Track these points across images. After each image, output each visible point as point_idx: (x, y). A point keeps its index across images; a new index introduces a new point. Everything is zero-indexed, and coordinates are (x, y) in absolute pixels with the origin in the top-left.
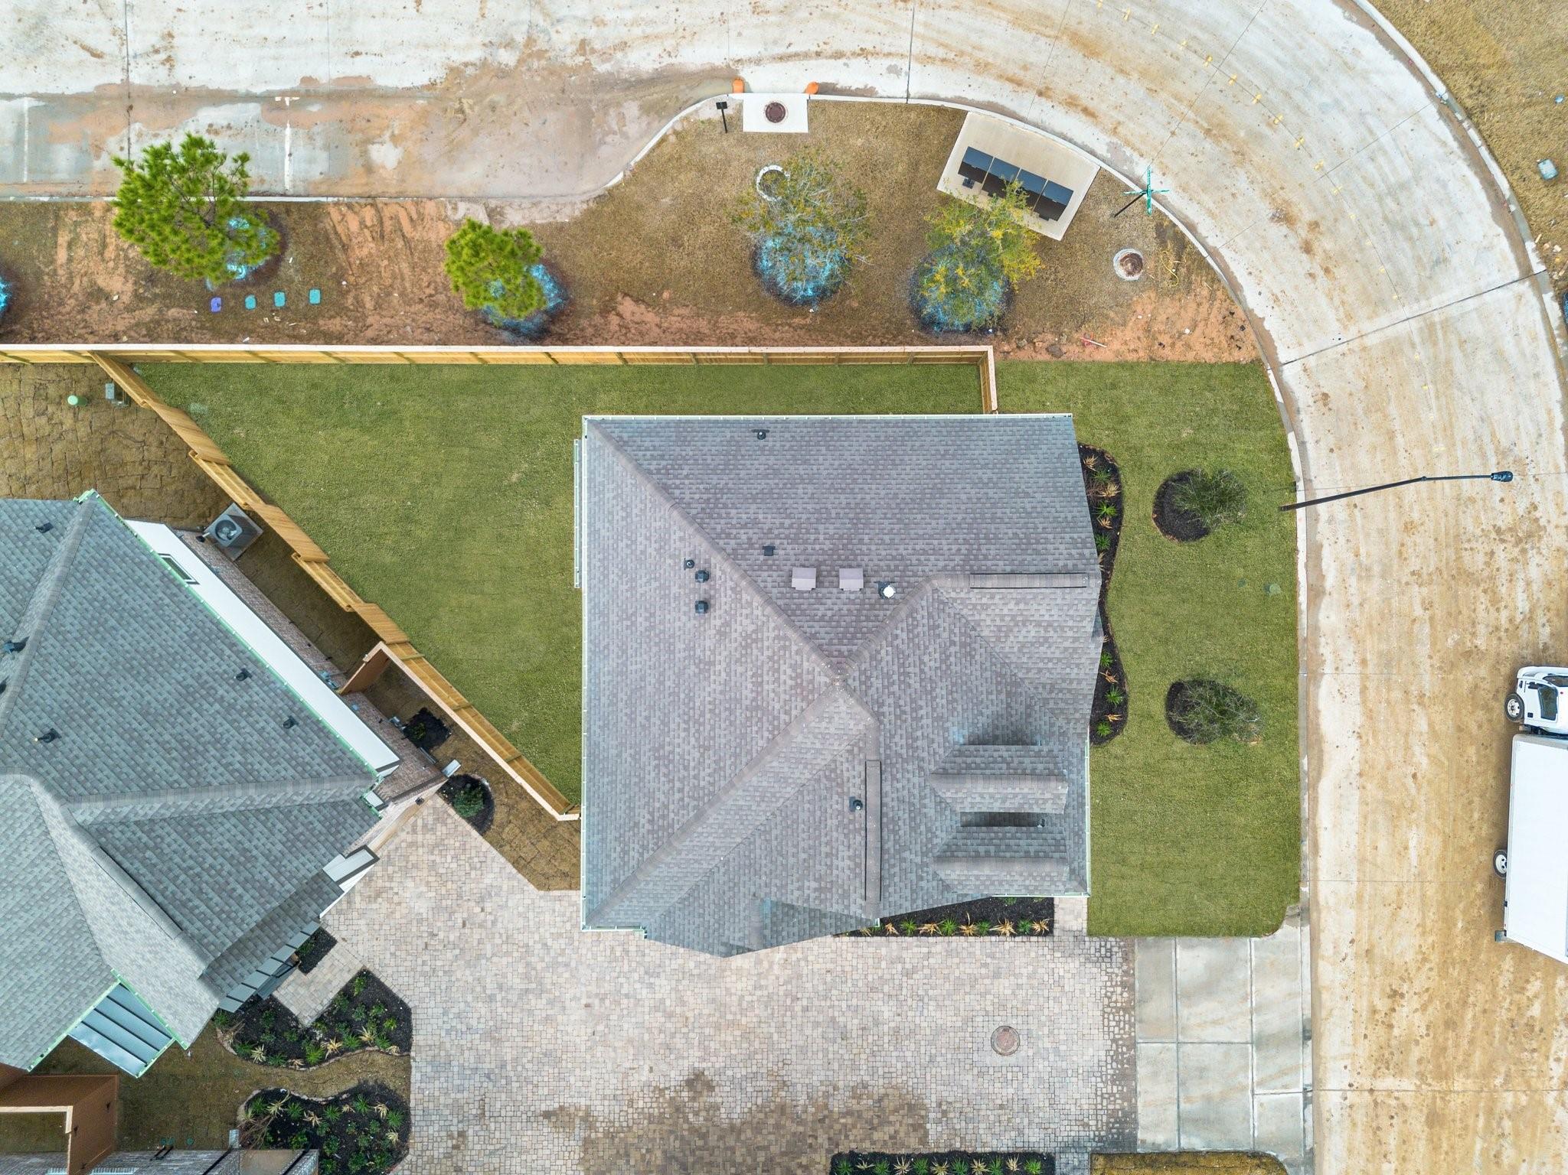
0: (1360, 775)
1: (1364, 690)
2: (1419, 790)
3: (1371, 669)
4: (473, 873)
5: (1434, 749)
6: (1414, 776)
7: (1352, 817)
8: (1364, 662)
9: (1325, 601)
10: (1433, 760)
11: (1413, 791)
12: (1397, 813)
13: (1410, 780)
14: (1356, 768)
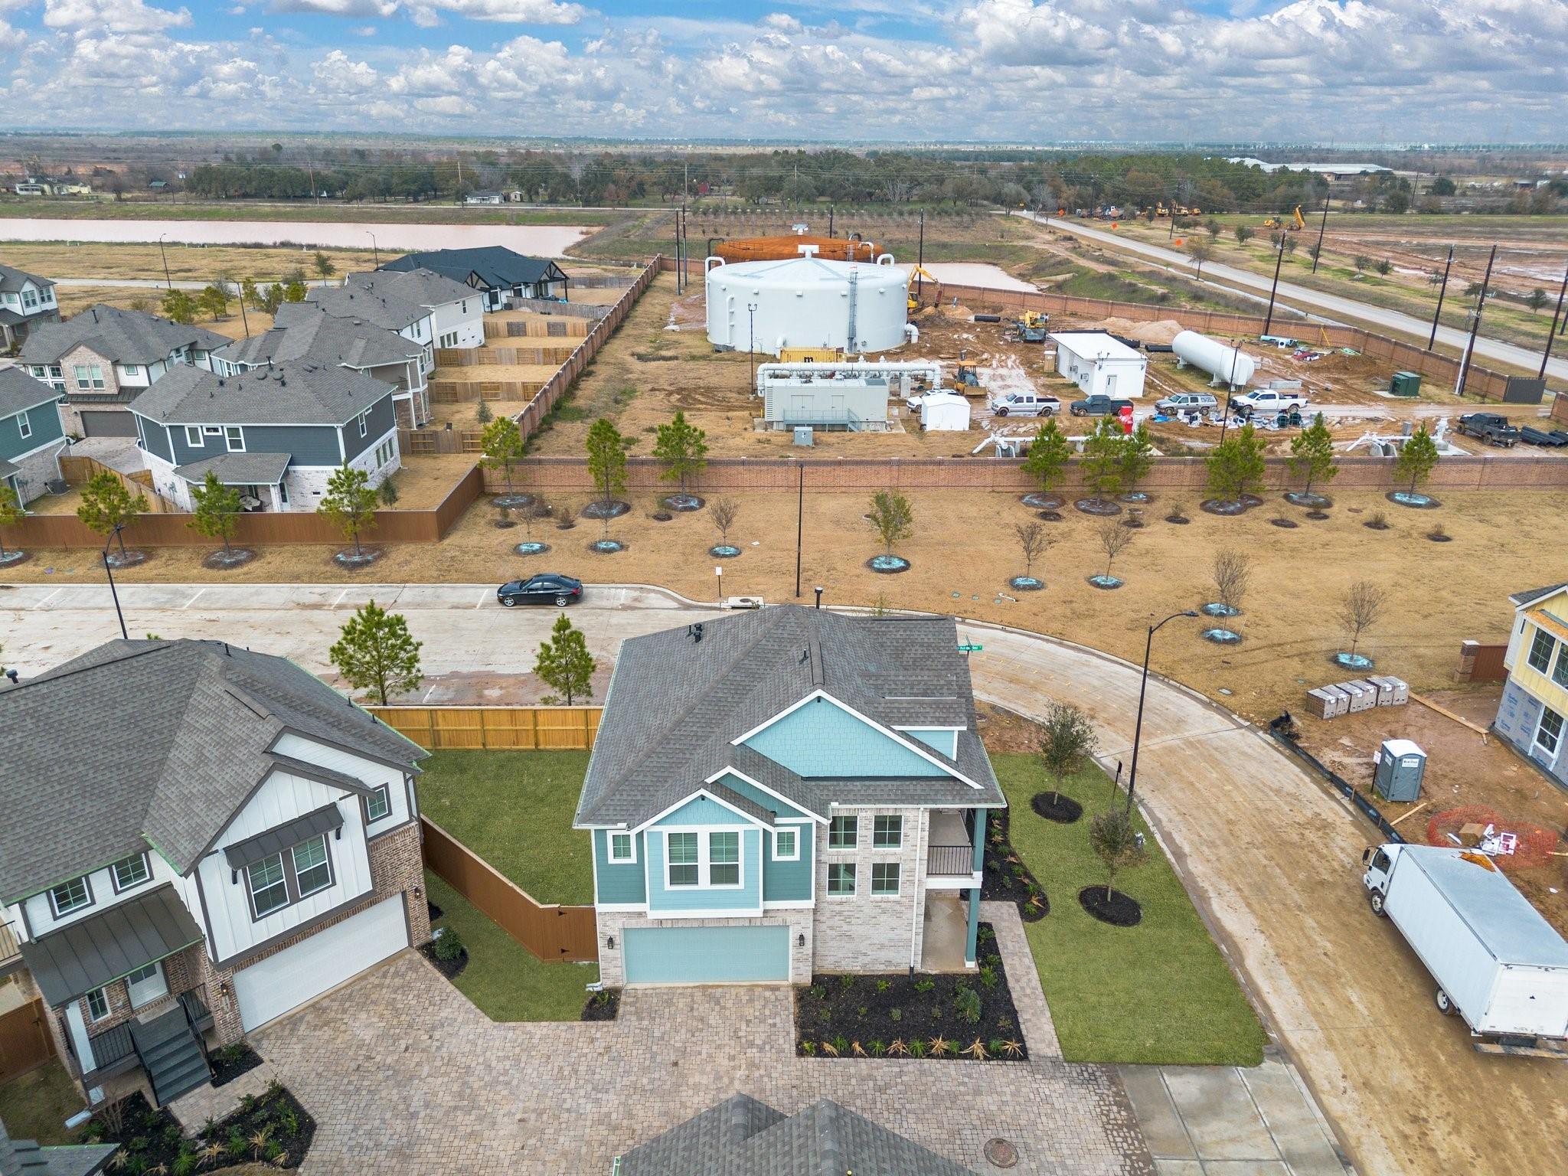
0: (1277, 955)
1: (1249, 905)
2: (1335, 962)
3: (1247, 892)
4: (430, 1009)
5: (1332, 937)
6: (1325, 954)
7: (1286, 983)
8: (1239, 889)
9: (1189, 861)
10: (1334, 943)
11: (1332, 964)
12: (1329, 980)
13: (1324, 958)
14: (1272, 952)
